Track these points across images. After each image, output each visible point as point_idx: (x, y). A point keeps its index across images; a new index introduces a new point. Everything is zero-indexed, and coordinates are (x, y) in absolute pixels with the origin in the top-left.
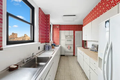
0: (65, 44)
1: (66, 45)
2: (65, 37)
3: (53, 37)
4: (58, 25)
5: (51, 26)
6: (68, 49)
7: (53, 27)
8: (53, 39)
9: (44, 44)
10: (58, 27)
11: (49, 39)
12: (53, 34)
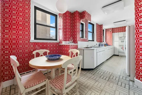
0: (118, 45)
1: (120, 46)
2: (118, 38)
3: (106, 39)
4: (110, 29)
5: (103, 30)
6: (122, 49)
7: (106, 31)
8: (106, 41)
9: (99, 43)
10: (110, 30)
11: (102, 40)
12: (106, 37)
